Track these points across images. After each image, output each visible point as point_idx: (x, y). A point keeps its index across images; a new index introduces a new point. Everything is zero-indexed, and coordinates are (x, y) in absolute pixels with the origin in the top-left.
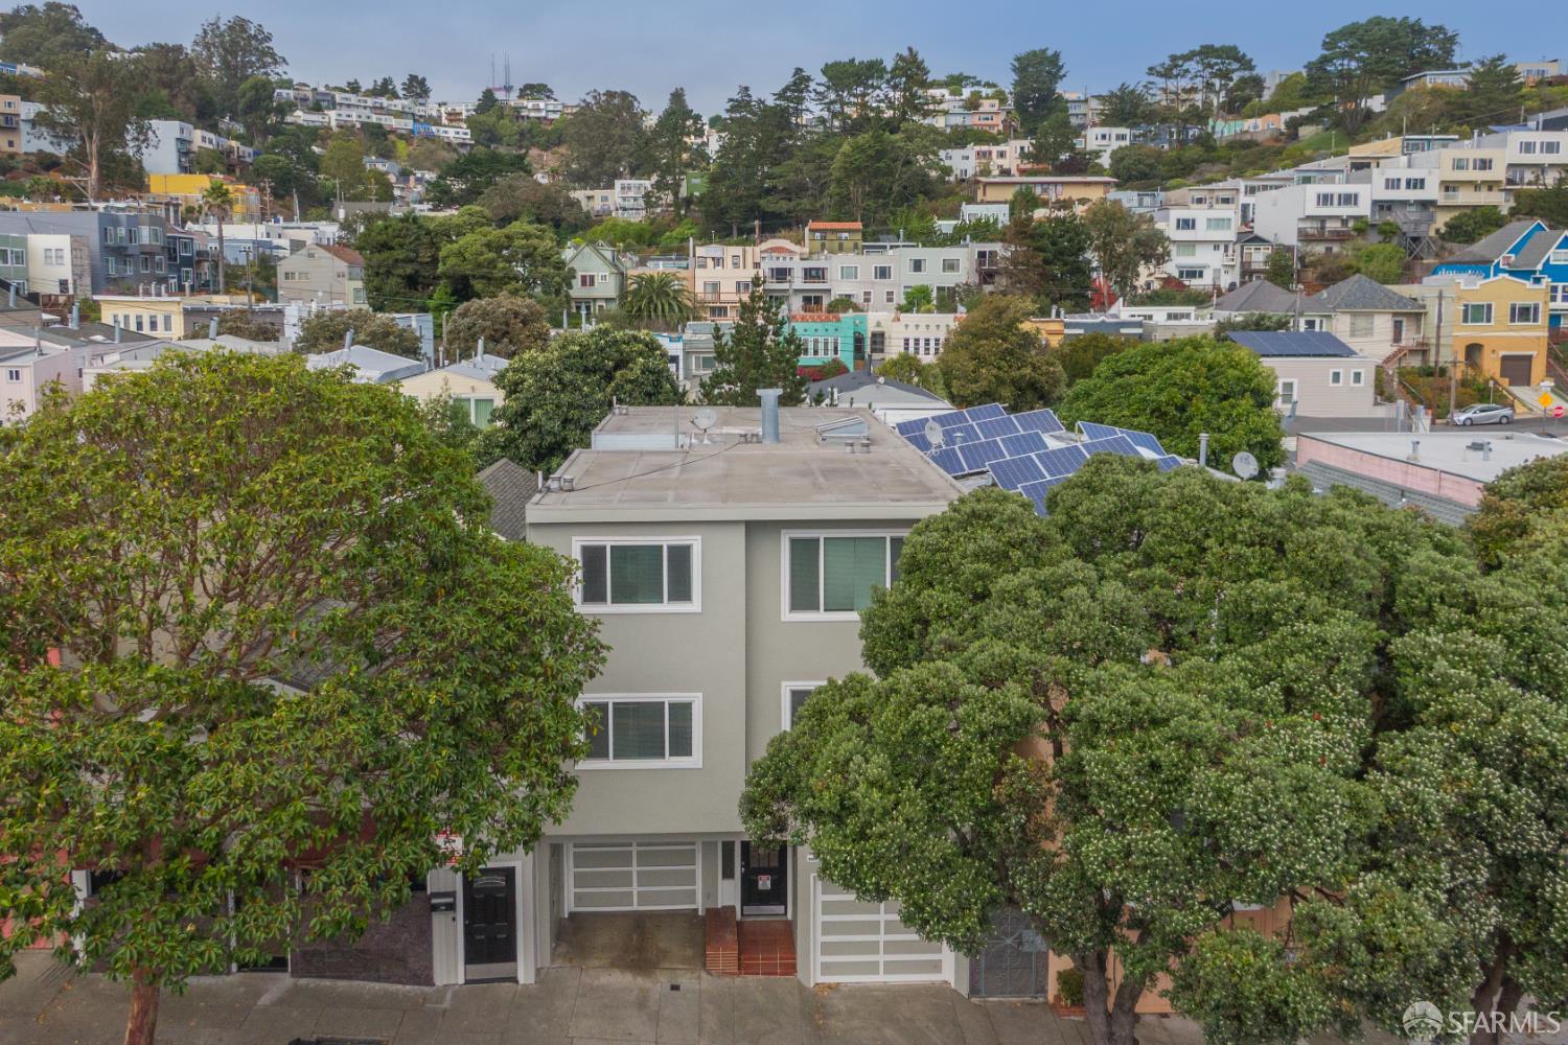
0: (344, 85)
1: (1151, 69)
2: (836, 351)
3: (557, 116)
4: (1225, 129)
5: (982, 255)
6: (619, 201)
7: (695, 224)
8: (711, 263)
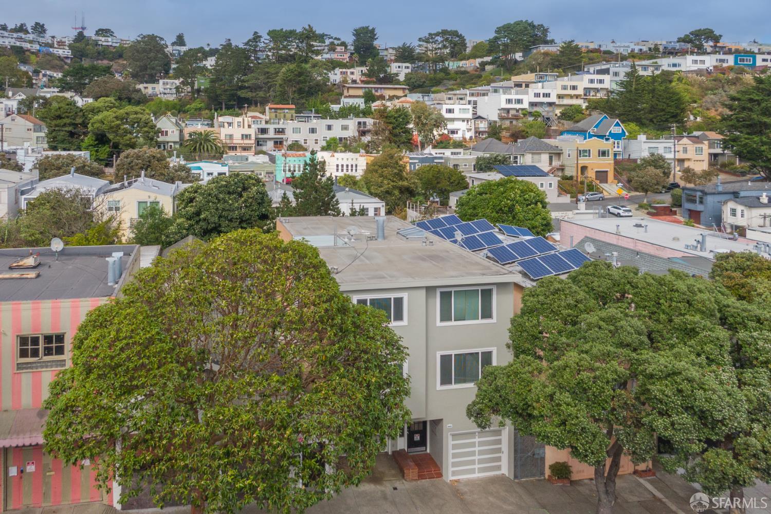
1: (420, 38)
3: (118, 45)
4: (453, 65)
5: (359, 123)
6: (162, 90)
7: (203, 101)
8: (226, 125)
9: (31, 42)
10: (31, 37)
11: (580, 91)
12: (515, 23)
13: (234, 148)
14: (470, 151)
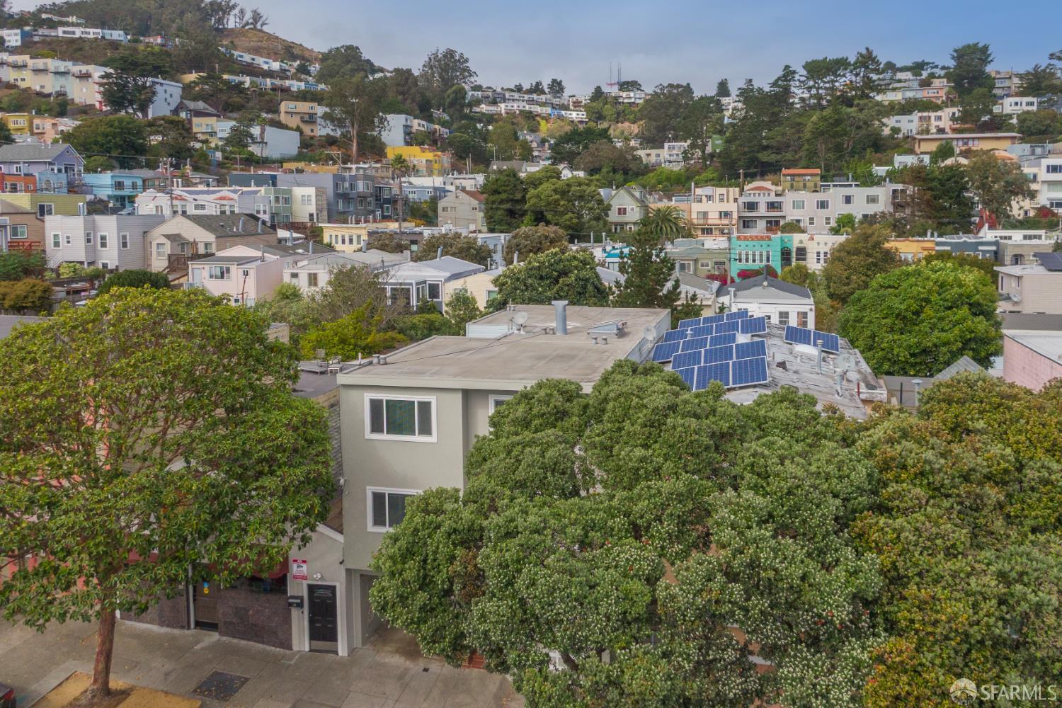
0: (513, 87)
1: (1052, 55)
2: (768, 260)
3: (641, 101)
5: (895, 191)
6: (667, 157)
7: (715, 170)
8: (704, 199)
9: (543, 104)
10: (545, 97)
13: (707, 231)
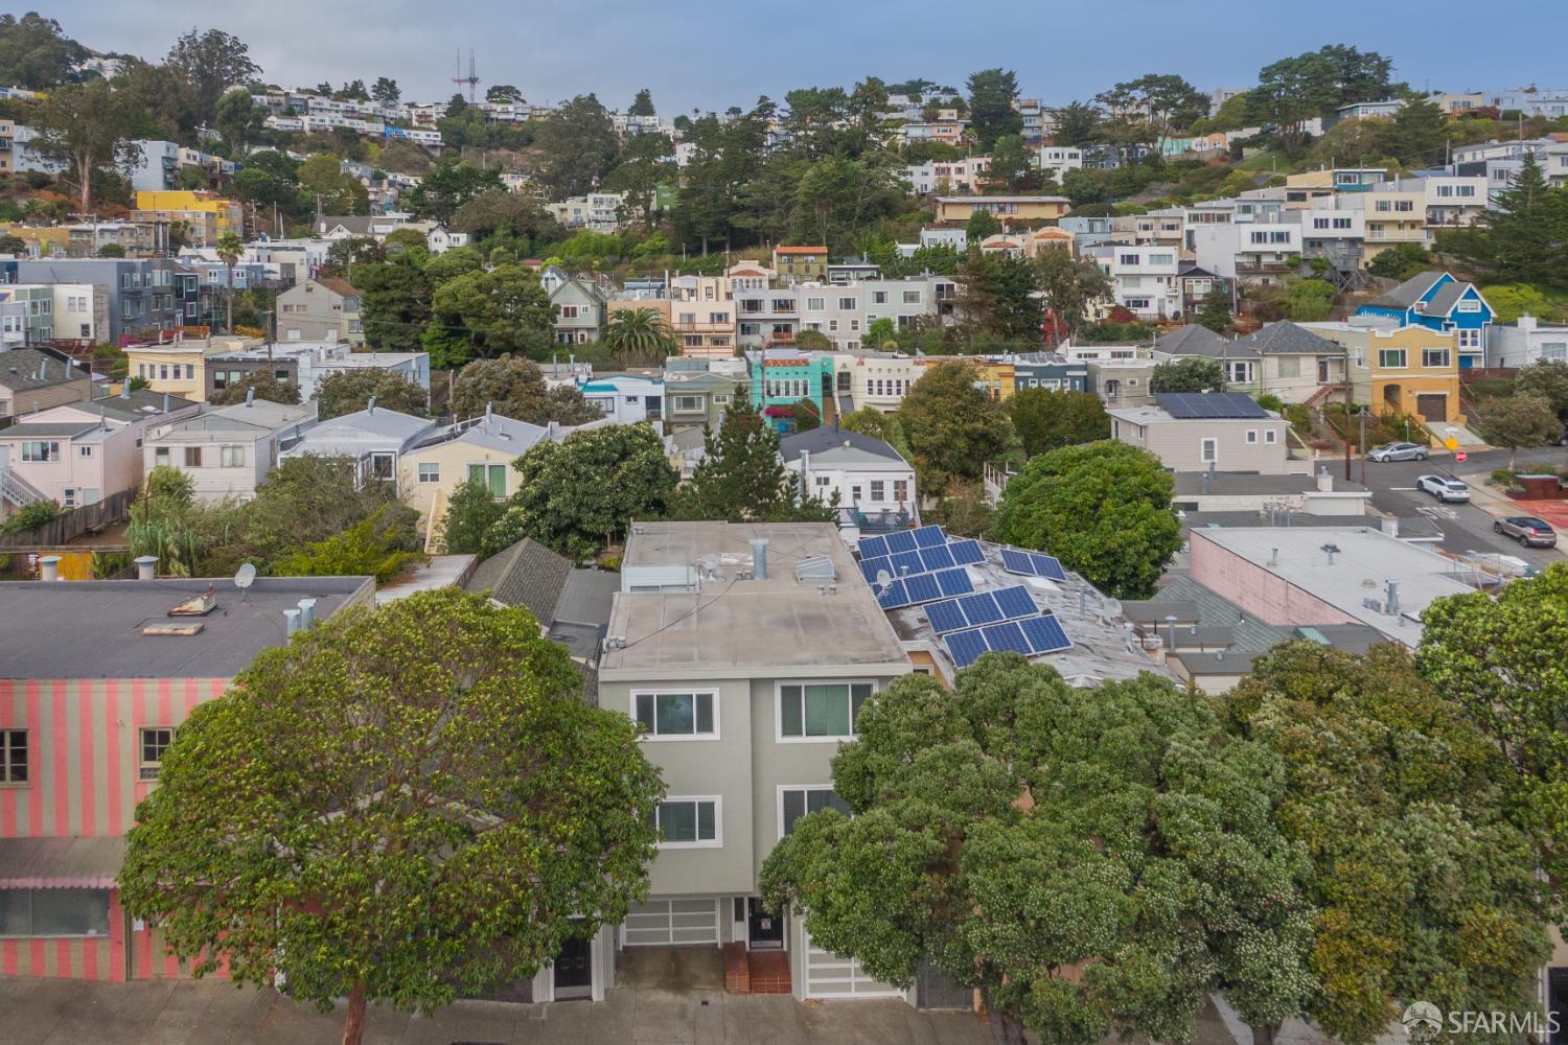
0: (315, 87)
1: (1099, 96)
2: (806, 390)
3: (526, 118)
4: (1172, 148)
5: (940, 288)
6: (592, 214)
7: (665, 236)
8: (685, 294)
9: (370, 118)
10: (370, 107)
11: (1418, 213)
12: (1303, 57)
13: (696, 340)
14: (1151, 349)
